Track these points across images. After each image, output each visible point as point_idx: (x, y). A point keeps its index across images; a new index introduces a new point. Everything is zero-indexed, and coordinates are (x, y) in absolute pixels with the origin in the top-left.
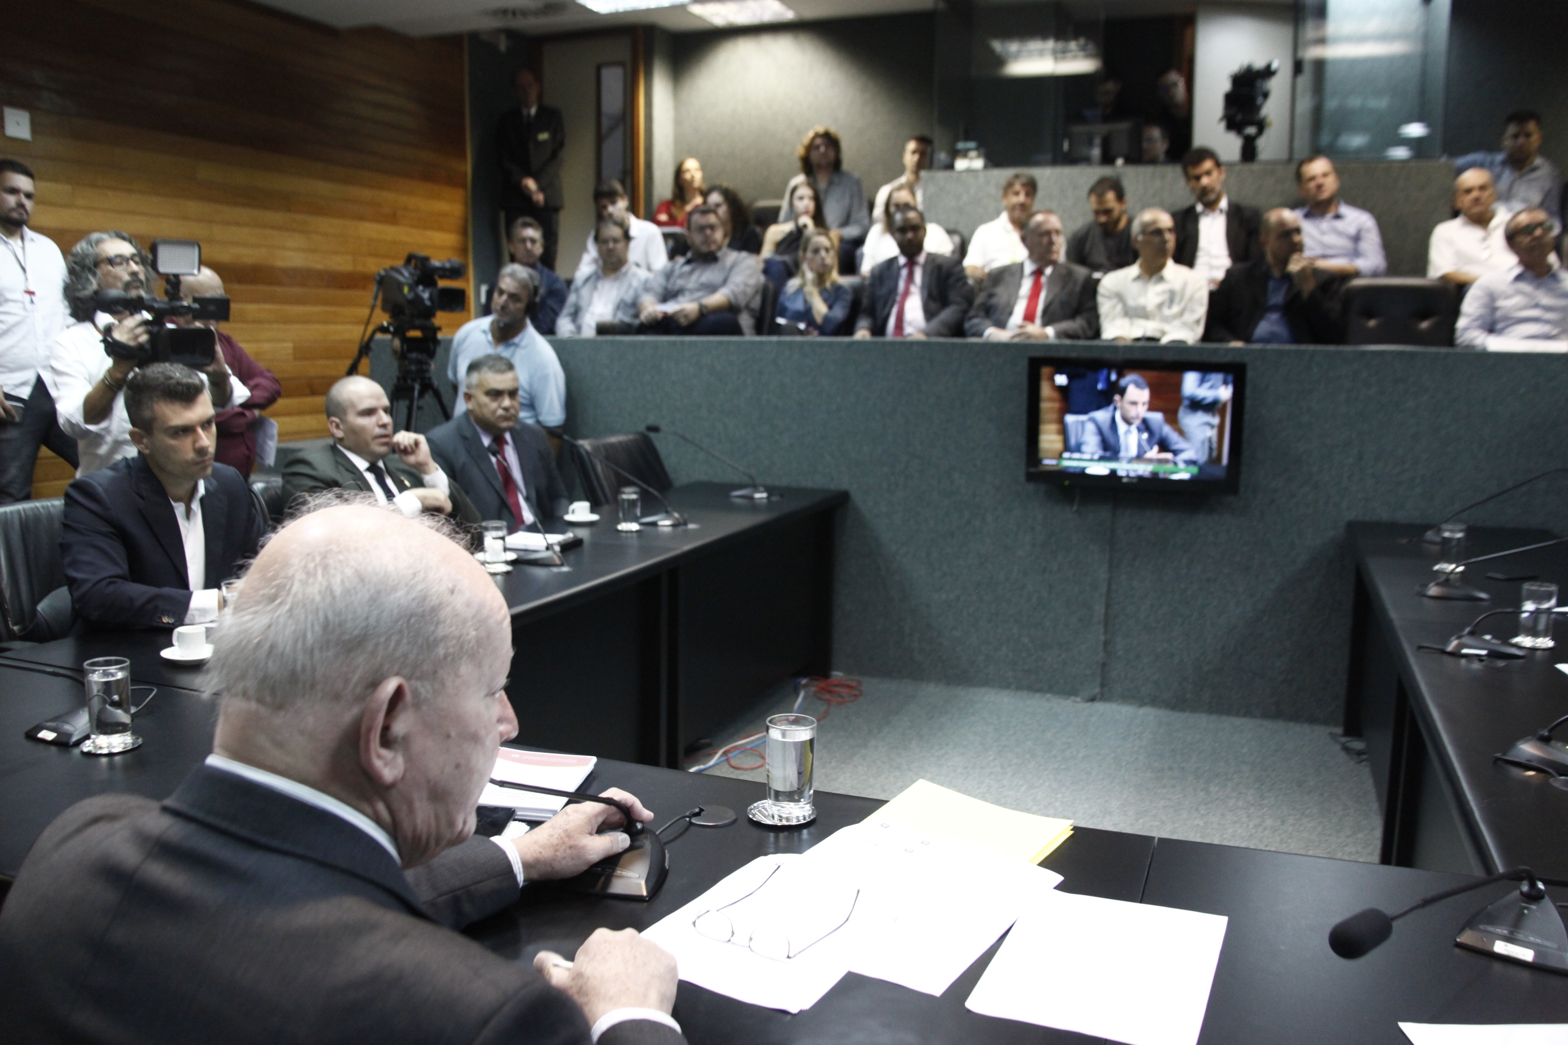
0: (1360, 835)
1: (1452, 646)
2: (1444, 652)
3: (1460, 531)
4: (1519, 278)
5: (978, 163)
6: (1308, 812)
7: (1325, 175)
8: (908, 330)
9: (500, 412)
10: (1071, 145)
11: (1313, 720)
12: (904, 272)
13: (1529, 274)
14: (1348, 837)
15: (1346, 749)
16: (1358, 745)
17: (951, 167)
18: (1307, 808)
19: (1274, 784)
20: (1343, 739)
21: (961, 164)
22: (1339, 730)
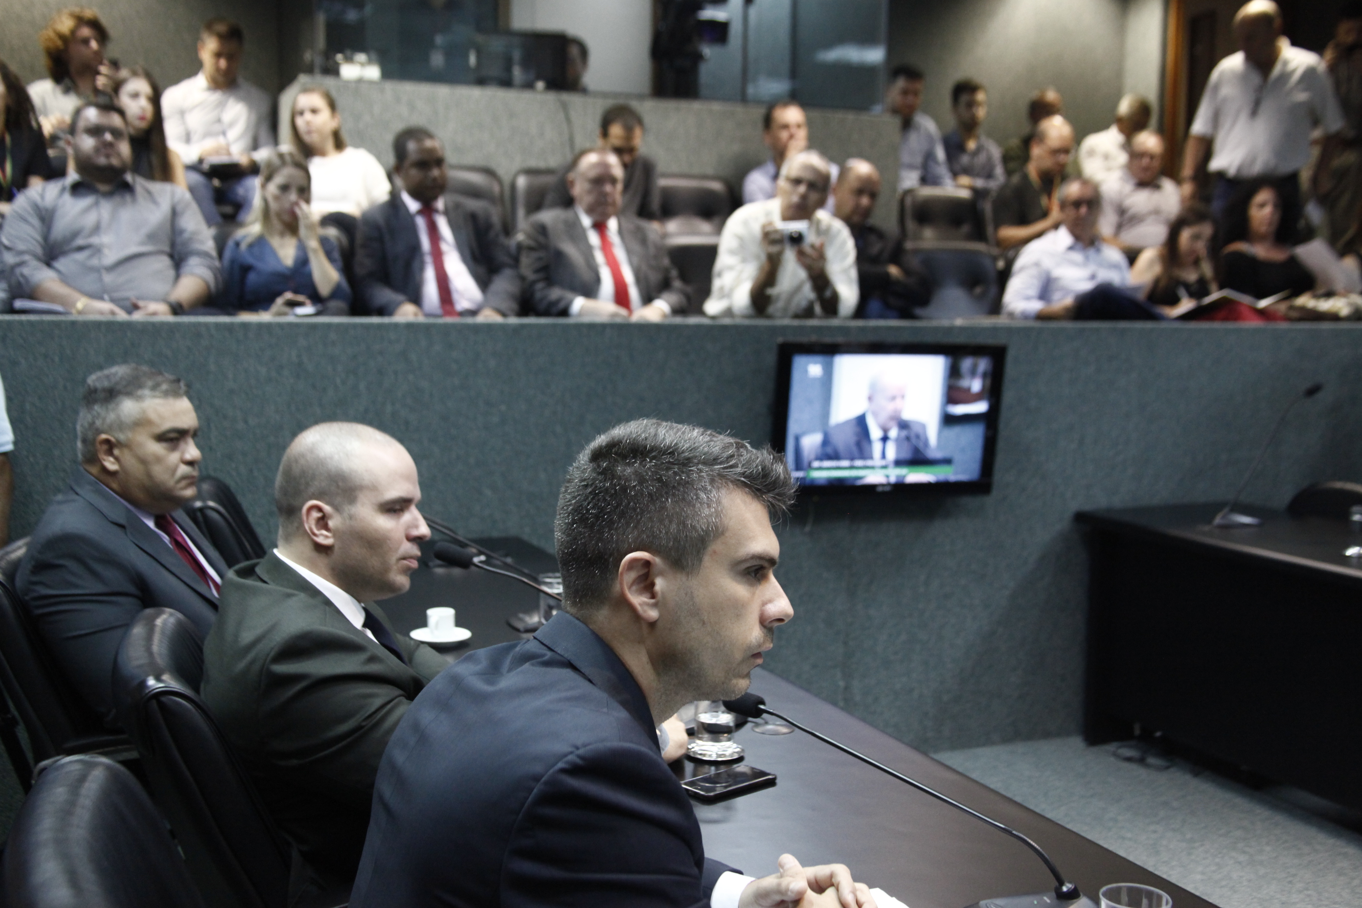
4: (1071, 248)
5: (373, 72)
7: (799, 126)
8: (462, 303)
9: (183, 469)
10: (479, 58)
12: (421, 223)
13: (1080, 245)
17: (332, 70)
21: (350, 71)
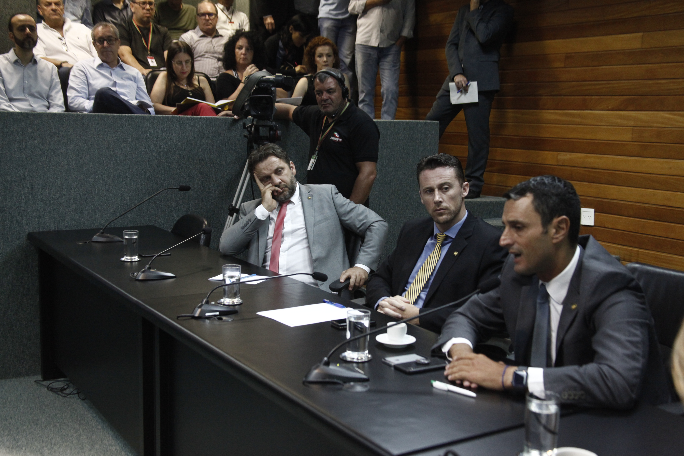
0: (97, 446)
1: (197, 313)
2: (194, 317)
3: (135, 234)
6: (53, 441)
11: (18, 375)
14: (90, 450)
15: (52, 390)
16: (58, 384)
18: (52, 438)
19: (18, 428)
20: (44, 383)
22: (39, 377)
